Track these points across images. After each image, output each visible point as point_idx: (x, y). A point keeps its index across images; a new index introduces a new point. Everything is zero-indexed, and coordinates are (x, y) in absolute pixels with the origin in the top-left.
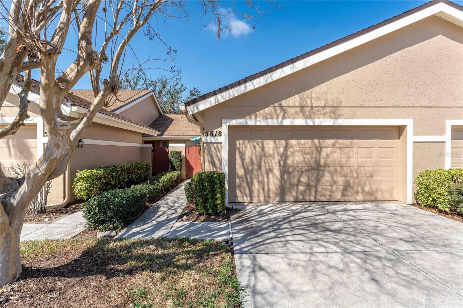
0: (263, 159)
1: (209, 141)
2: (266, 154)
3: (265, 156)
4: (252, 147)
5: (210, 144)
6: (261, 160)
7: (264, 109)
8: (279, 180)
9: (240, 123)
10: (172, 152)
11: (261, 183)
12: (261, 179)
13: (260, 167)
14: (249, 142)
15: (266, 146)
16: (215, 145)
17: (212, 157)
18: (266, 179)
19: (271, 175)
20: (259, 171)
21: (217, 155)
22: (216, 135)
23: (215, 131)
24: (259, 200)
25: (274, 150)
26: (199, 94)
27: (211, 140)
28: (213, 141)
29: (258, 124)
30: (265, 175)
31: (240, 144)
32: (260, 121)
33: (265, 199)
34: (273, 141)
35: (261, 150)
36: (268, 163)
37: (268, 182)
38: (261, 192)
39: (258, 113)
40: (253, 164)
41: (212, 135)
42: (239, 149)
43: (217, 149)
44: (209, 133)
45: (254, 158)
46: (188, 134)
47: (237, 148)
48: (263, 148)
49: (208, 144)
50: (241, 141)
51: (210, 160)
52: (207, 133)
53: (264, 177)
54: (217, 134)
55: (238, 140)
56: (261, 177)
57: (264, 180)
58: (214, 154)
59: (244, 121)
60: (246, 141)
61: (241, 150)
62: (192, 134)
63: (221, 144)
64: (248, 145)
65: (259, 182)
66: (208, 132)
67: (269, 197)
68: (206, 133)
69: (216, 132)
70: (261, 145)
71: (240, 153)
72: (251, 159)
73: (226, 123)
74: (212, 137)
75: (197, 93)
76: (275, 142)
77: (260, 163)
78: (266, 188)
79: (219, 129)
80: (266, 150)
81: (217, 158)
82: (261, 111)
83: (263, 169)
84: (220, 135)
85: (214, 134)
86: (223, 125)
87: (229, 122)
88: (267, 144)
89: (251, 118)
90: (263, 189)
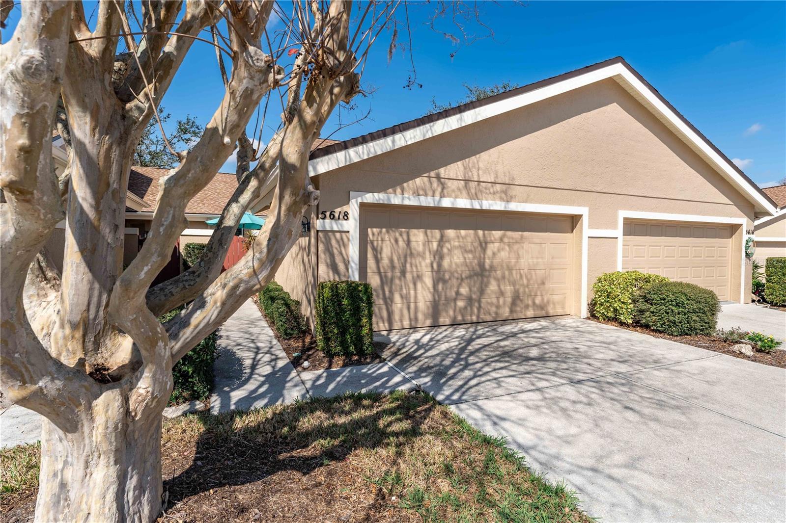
0: (409, 260)
1: (328, 228)
2: (413, 251)
3: (411, 254)
4: (393, 241)
5: (330, 234)
6: (406, 261)
7: (414, 179)
8: (430, 292)
9: (380, 199)
10: (188, 246)
11: (405, 298)
12: (404, 291)
13: (403, 273)
14: (388, 232)
15: (413, 238)
16: (338, 235)
17: (332, 256)
18: (412, 292)
19: (419, 286)
20: (403, 278)
21: (341, 253)
22: (339, 218)
23: (337, 210)
24: (402, 325)
25: (424, 245)
26: (198, 131)
27: (332, 227)
28: (335, 228)
29: (407, 202)
30: (411, 286)
31: (373, 234)
32: (409, 199)
33: (411, 324)
34: (422, 230)
35: (405, 246)
36: (416, 266)
37: (416, 297)
38: (405, 312)
39: (405, 185)
40: (393, 267)
41: (332, 217)
42: (372, 242)
43: (341, 243)
44: (328, 214)
45: (395, 258)
46: (194, 211)
47: (369, 242)
48: (408, 243)
49: (325, 232)
50: (375, 230)
51: (328, 261)
52: (324, 213)
53: (409, 288)
54: (341, 217)
55: (372, 227)
56: (406, 288)
57: (409, 293)
58: (335, 251)
59: (386, 198)
60: (384, 230)
61: (375, 244)
62: (203, 211)
63: (347, 234)
64: (387, 237)
65: (402, 297)
66: (325, 212)
67: (416, 319)
68: (322, 213)
69: (340, 212)
70: (405, 238)
71: (374, 249)
72: (391, 261)
73: (356, 197)
74: (333, 221)
75: (193, 129)
76: (426, 234)
77: (404, 266)
78: (412, 306)
79: (345, 208)
80: (413, 244)
81: (341, 257)
82: (411, 182)
83: (409, 276)
84: (346, 218)
85: (337, 215)
86: (352, 200)
87: (361, 196)
88: (415, 235)
89: (395, 192)
90: (409, 308)
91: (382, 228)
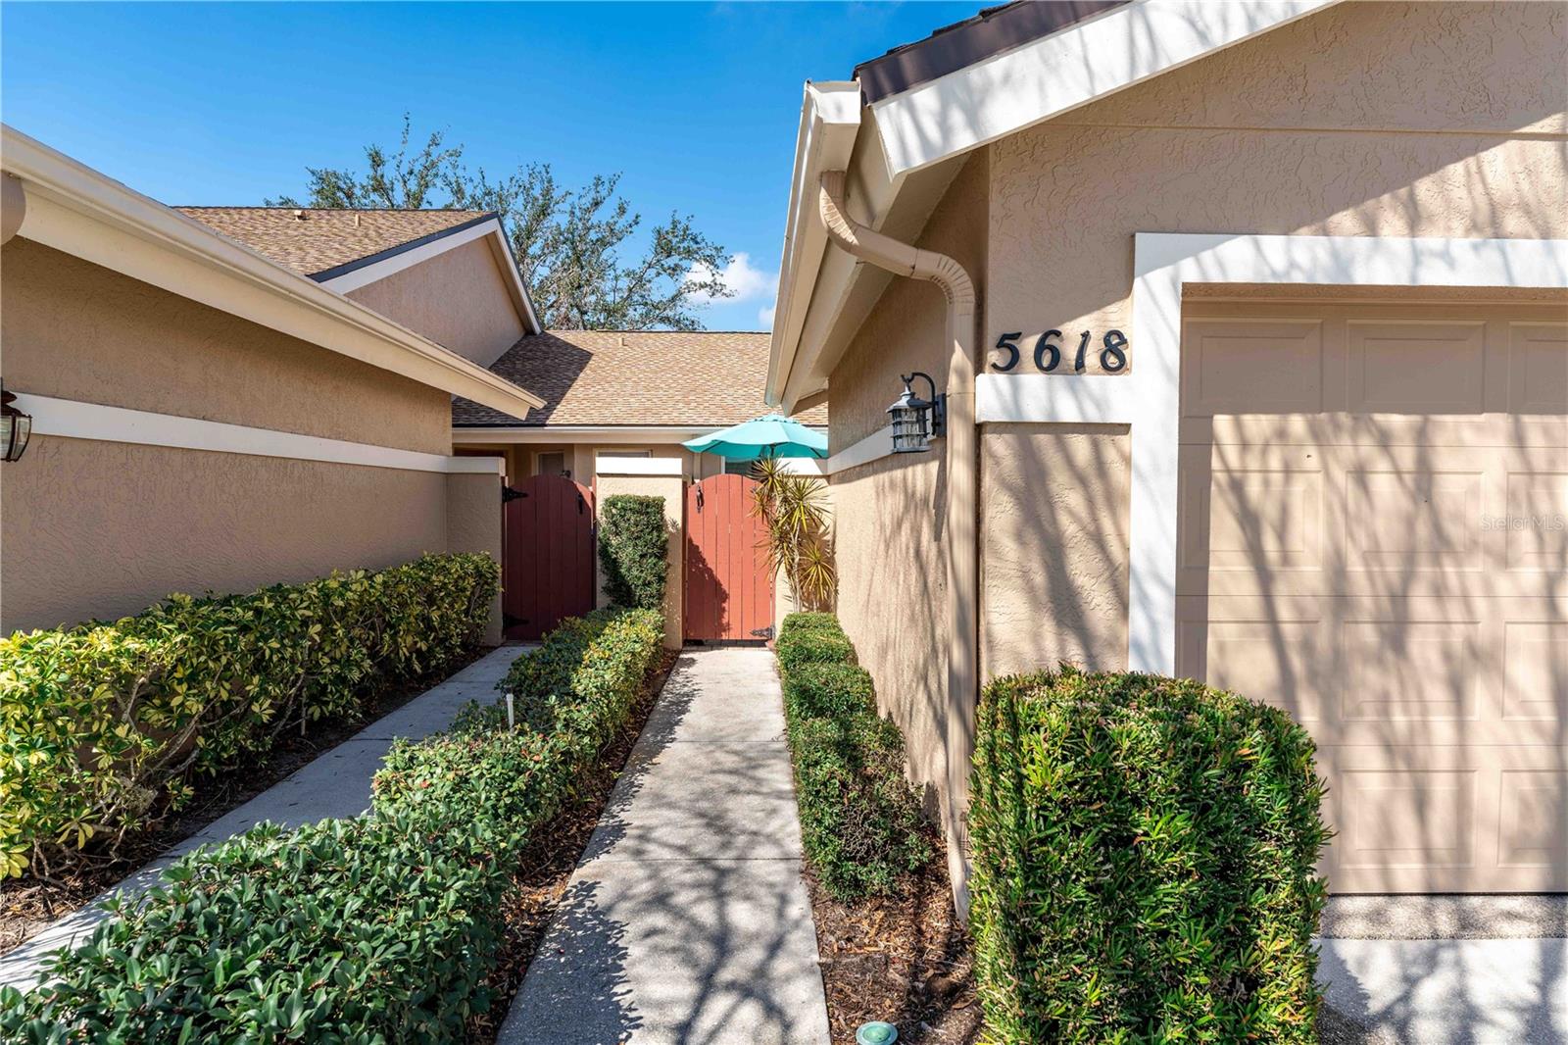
0: (1425, 569)
1: (1034, 413)
2: (1454, 531)
3: (1442, 545)
4: (1341, 477)
5: (1043, 440)
6: (1408, 577)
7: (1475, 151)
8: (1537, 728)
9: (1293, 265)
10: (612, 503)
11: (1404, 756)
12: (1399, 719)
13: (1396, 630)
14: (1317, 435)
15: (1444, 460)
16: (1080, 445)
17: (1054, 553)
18: (1442, 727)
19: (1480, 697)
20: (1390, 656)
21: (1098, 540)
22: (1080, 365)
23: (1072, 329)
24: (1385, 873)
25: (1511, 497)
27: (1052, 409)
28: (1068, 413)
29: (1435, 275)
30: (1437, 694)
31: (1244, 445)
32: (1446, 256)
33: (1429, 878)
34: (1500, 421)
35: (1405, 503)
36: (1466, 598)
37: (1462, 748)
38: (1405, 821)
39: (1424, 188)
40: (1340, 599)
41: (1046, 360)
42: (1237, 487)
43: (1096, 486)
44: (1028, 345)
45: (1356, 568)
47: (1220, 477)
48: (1423, 482)
49: (1019, 429)
50: (1258, 425)
51: (1039, 578)
52: (1008, 342)
53: (1423, 702)
54: (1092, 359)
55: (1236, 410)
56: (1405, 702)
57: (1425, 724)
58: (1069, 528)
59: (1323, 257)
60: (1297, 423)
61: (1254, 487)
63: (1122, 440)
64: (1311, 458)
65: (1389, 747)
66: (1016, 336)
67: (1461, 851)
68: (1000, 345)
69: (1086, 336)
70: (1406, 456)
71: (1249, 520)
72: (1337, 572)
73: (1172, 259)
74: (1058, 380)
76: (1519, 441)
77: (1399, 598)
78: (1442, 788)
79: (1115, 316)
80: (1450, 488)
81: (1096, 563)
82: (1456, 170)
83: (1424, 646)
84: (1112, 360)
85: (1070, 352)
86: (1152, 276)
87: (1194, 253)
88: (1459, 445)
89: (1371, 228)
90: (1421, 803)
91: (1284, 410)
